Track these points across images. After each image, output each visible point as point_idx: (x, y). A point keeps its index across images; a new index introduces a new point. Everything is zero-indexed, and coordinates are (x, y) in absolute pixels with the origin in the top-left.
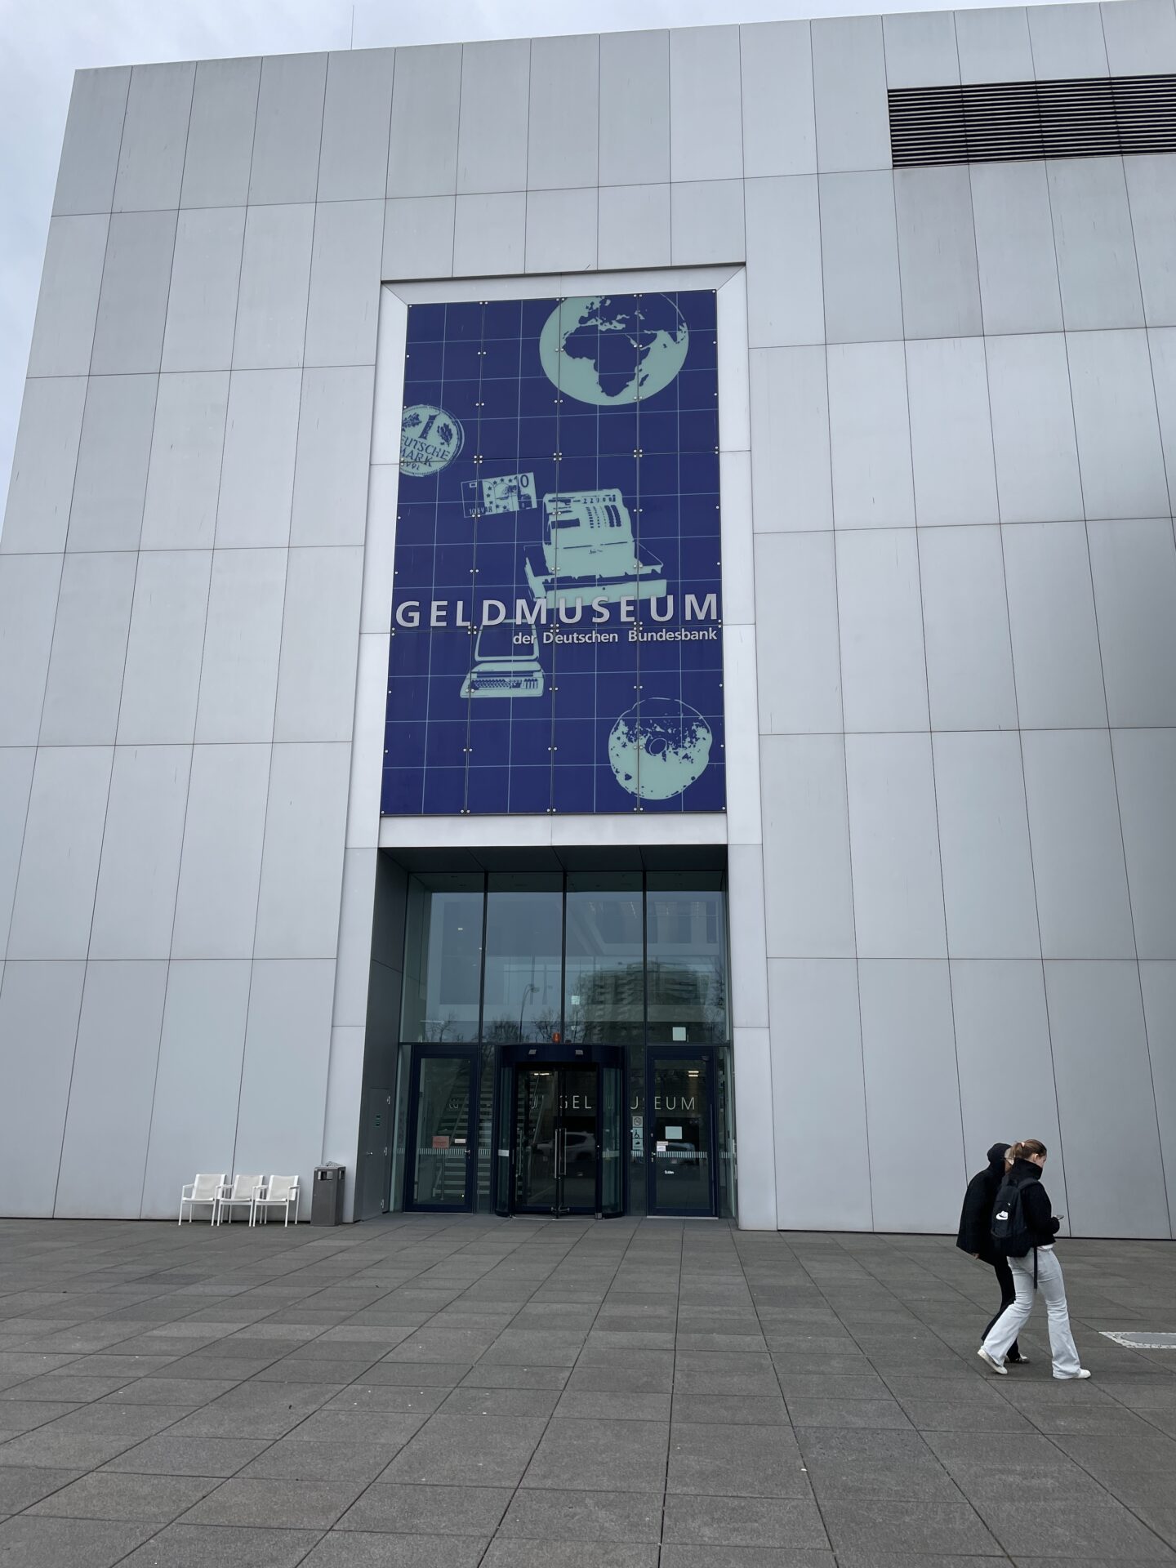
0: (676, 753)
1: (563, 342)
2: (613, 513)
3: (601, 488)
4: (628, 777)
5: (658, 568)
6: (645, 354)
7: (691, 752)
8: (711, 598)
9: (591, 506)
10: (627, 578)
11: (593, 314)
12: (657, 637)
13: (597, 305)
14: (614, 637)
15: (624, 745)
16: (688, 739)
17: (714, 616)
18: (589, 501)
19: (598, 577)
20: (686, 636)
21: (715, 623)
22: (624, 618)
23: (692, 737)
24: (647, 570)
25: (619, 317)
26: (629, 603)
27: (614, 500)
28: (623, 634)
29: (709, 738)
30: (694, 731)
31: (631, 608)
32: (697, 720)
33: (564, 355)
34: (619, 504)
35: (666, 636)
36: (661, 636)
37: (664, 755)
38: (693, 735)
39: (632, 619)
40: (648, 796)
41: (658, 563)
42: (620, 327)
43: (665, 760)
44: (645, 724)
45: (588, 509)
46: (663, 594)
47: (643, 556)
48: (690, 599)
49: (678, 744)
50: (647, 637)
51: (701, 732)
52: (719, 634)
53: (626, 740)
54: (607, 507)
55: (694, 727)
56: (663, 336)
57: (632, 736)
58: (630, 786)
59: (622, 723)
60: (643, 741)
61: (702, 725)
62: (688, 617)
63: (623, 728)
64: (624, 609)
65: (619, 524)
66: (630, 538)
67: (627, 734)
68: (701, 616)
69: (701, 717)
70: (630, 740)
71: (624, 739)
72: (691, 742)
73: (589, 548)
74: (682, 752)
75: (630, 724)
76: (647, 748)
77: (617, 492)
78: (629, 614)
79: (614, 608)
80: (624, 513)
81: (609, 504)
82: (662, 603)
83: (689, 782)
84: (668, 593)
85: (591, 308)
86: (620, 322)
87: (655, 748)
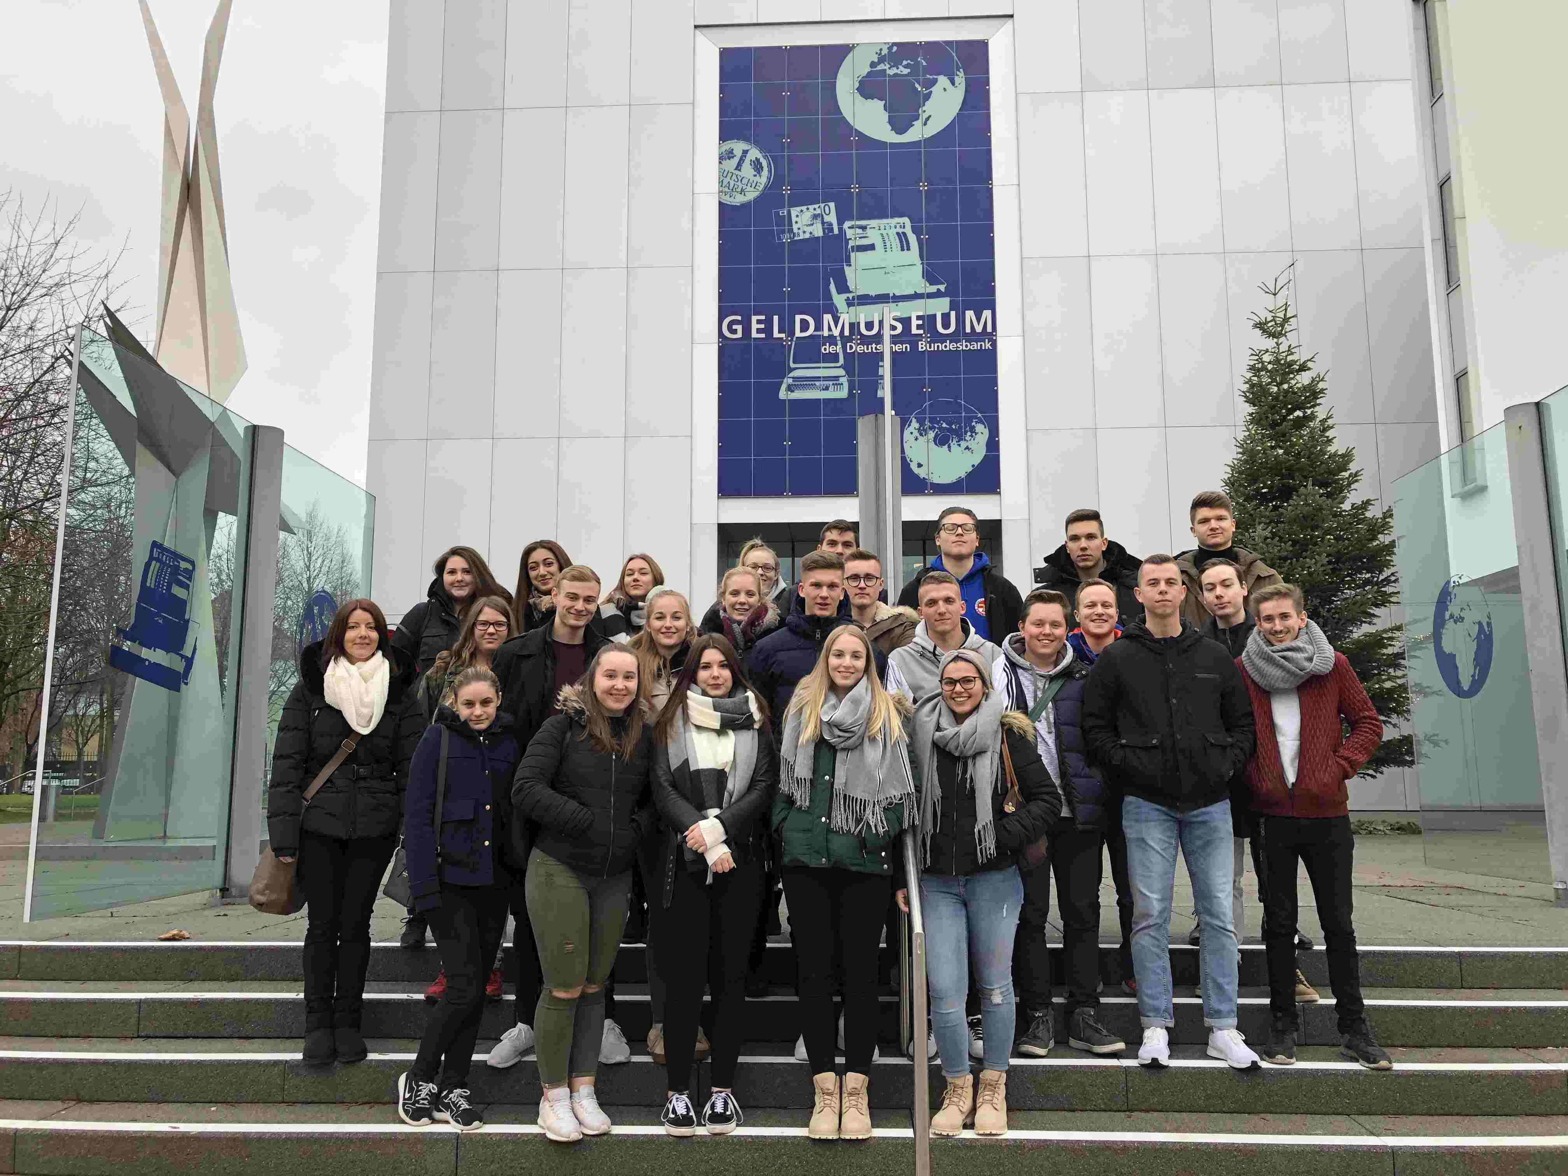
0: (959, 445)
1: (857, 85)
2: (902, 237)
3: (892, 217)
4: (920, 465)
5: (942, 288)
7: (972, 444)
8: (987, 314)
9: (884, 232)
10: (916, 296)
11: (882, 60)
12: (942, 347)
13: (885, 51)
14: (906, 347)
15: (916, 439)
16: (969, 434)
17: (989, 329)
18: (882, 227)
19: (891, 295)
20: (966, 346)
21: (990, 335)
22: (914, 331)
23: (972, 432)
24: (933, 289)
25: (905, 63)
26: (918, 318)
27: (904, 227)
28: (914, 345)
29: (986, 432)
30: (974, 427)
31: (920, 322)
32: (976, 418)
33: (857, 95)
34: (908, 230)
35: (950, 346)
36: (946, 346)
37: (949, 447)
38: (973, 430)
39: (921, 332)
40: (936, 480)
41: (943, 284)
42: (906, 71)
43: (950, 451)
44: (932, 420)
45: (882, 235)
46: (947, 311)
47: (930, 277)
48: (970, 314)
49: (960, 438)
50: (934, 347)
51: (980, 428)
52: (994, 344)
53: (918, 435)
54: (898, 234)
55: (974, 424)
56: (943, 80)
57: (922, 432)
58: (921, 473)
59: (914, 420)
60: (932, 435)
61: (980, 421)
62: (968, 330)
63: (915, 424)
64: (915, 323)
65: (909, 249)
66: (918, 262)
67: (919, 429)
68: (979, 329)
69: (980, 415)
70: (921, 435)
71: (916, 433)
72: (972, 436)
73: (883, 271)
74: (964, 444)
75: (921, 421)
76: (935, 441)
77: (906, 220)
78: (919, 327)
79: (906, 322)
80: (912, 239)
81: (901, 231)
82: (946, 318)
83: (970, 469)
84: (951, 309)
85: (880, 54)
86: (906, 67)
87: (942, 441)
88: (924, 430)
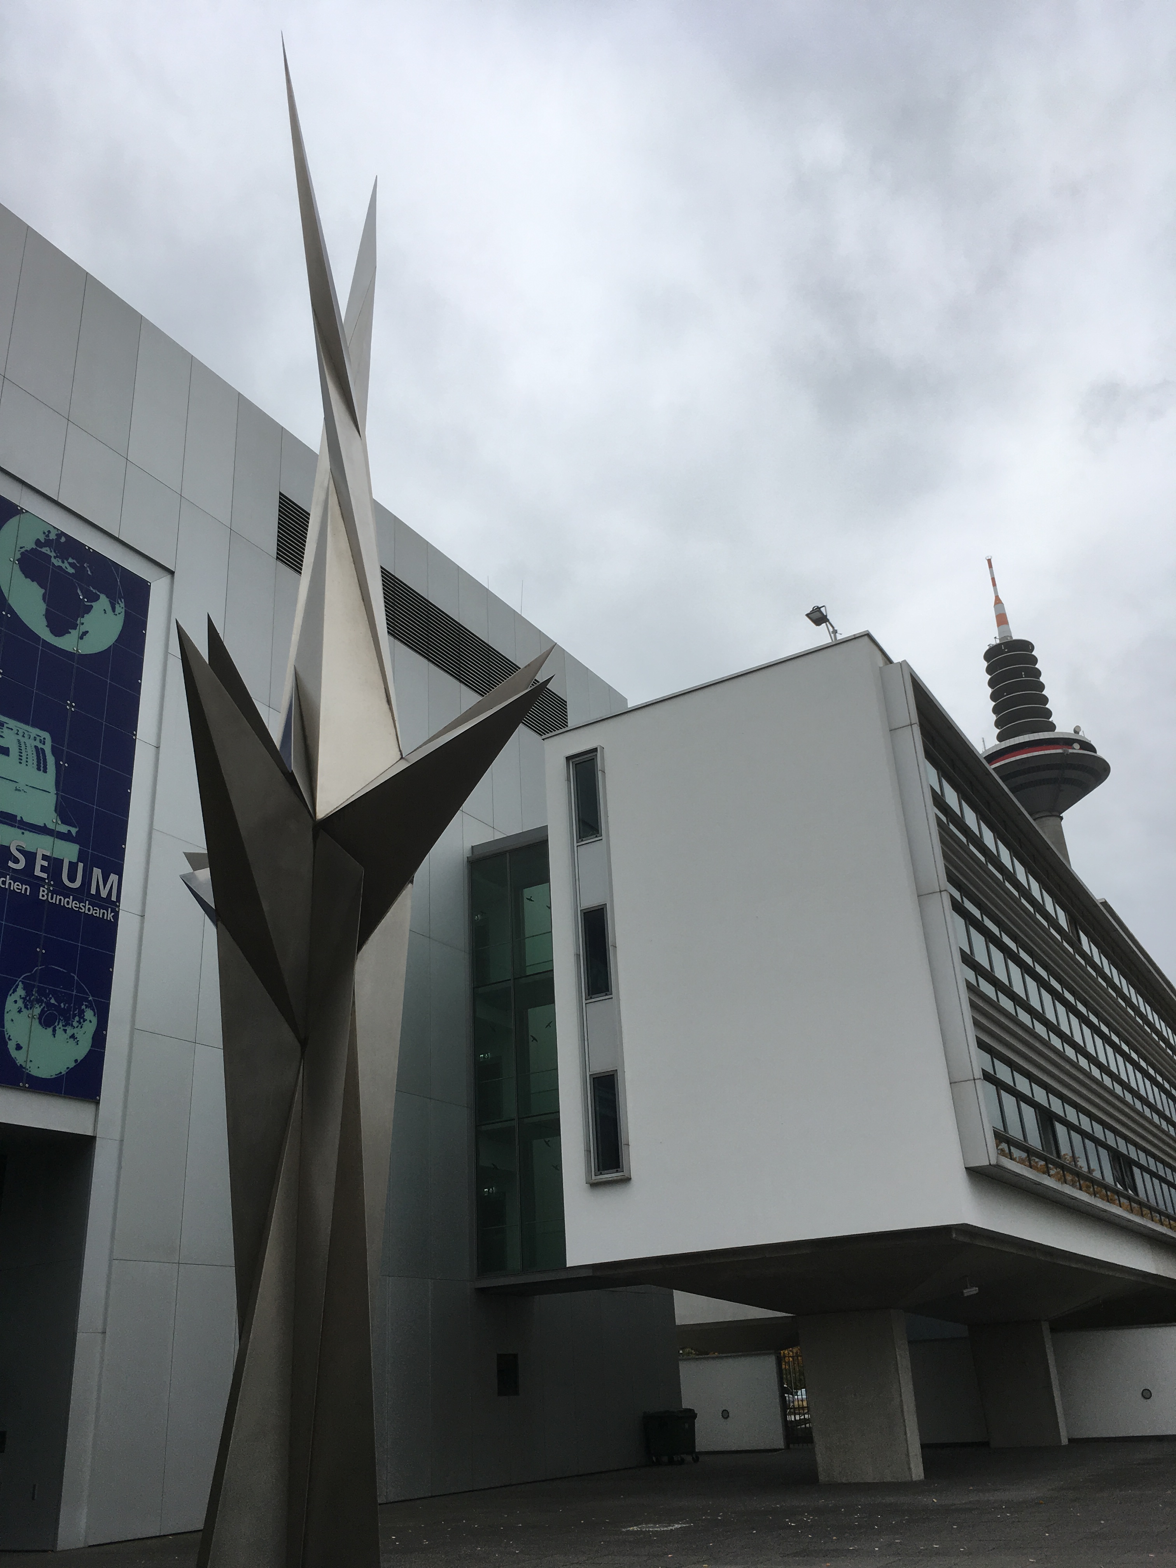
0: (65, 1031)
1: (18, 556)
2: (40, 753)
3: (34, 725)
4: (19, 1047)
5: (74, 831)
6: (88, 609)
7: (77, 1032)
8: (113, 878)
9: (22, 740)
10: (43, 830)
11: (48, 543)
12: (64, 902)
13: (53, 536)
14: (26, 889)
15: (20, 1011)
16: (77, 1018)
17: (114, 898)
18: (21, 733)
19: (19, 818)
20: (89, 909)
21: (112, 904)
22: (38, 872)
23: (80, 1017)
24: (63, 829)
25: (70, 560)
26: (45, 857)
27: (44, 744)
28: (35, 889)
29: (95, 1020)
30: (83, 1012)
31: (45, 864)
32: (86, 1000)
34: (48, 748)
35: (73, 905)
36: (68, 903)
37: (54, 1030)
38: (81, 1014)
39: (45, 876)
40: (35, 1072)
41: (75, 827)
42: (71, 570)
43: (54, 1035)
44: (41, 992)
45: (19, 741)
46: (75, 860)
47: (63, 811)
48: (97, 872)
49: (68, 1023)
50: (56, 899)
51: (89, 1014)
52: (116, 917)
53: (22, 1006)
54: (36, 747)
55: (83, 1007)
56: (103, 601)
57: (28, 1003)
58: (19, 1057)
59: (21, 986)
60: (37, 1010)
61: (90, 1006)
62: (93, 891)
63: (20, 992)
64: (40, 862)
65: (45, 771)
66: (53, 790)
67: (24, 999)
68: (104, 894)
69: (91, 998)
70: (26, 1007)
71: (20, 1003)
72: (79, 1022)
73: (15, 785)
74: (70, 1031)
75: (28, 988)
76: (40, 1019)
77: (46, 735)
78: (43, 869)
79: (30, 857)
80: (51, 760)
81: (40, 746)
82: (73, 867)
83: (72, 1065)
84: (80, 859)
85: (48, 536)
86: (70, 564)
87: (47, 1021)
88: (29, 1001)
